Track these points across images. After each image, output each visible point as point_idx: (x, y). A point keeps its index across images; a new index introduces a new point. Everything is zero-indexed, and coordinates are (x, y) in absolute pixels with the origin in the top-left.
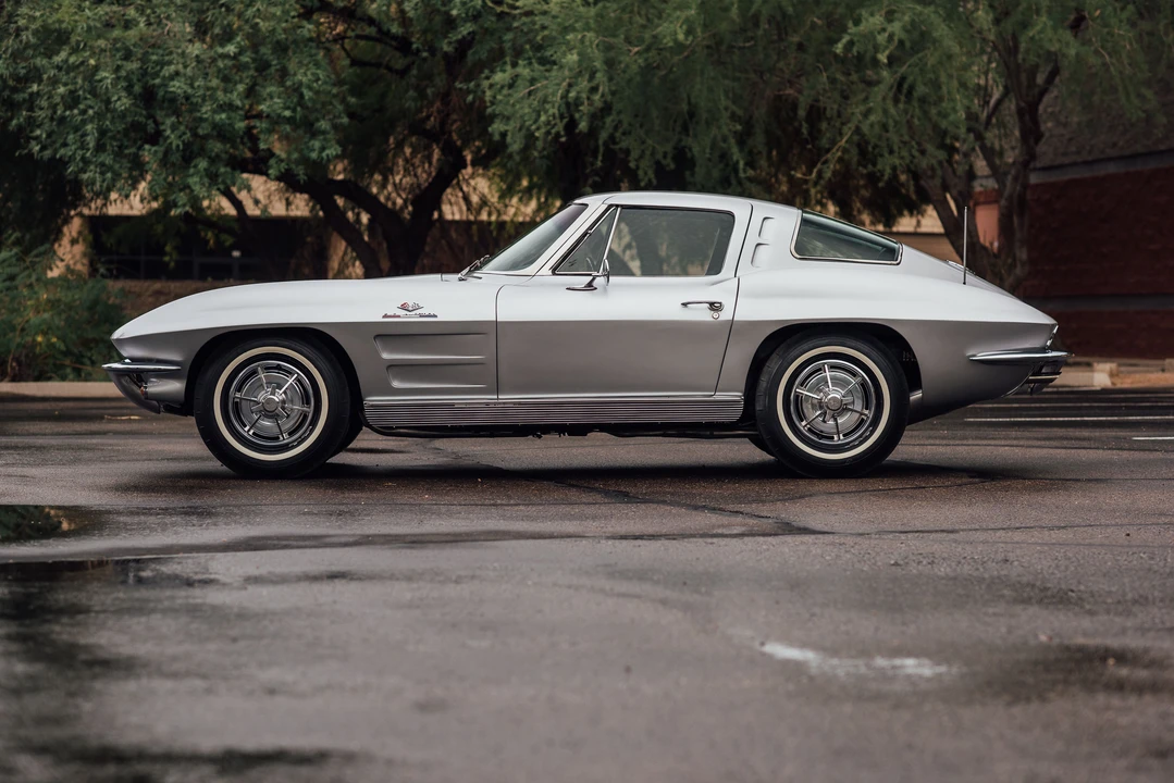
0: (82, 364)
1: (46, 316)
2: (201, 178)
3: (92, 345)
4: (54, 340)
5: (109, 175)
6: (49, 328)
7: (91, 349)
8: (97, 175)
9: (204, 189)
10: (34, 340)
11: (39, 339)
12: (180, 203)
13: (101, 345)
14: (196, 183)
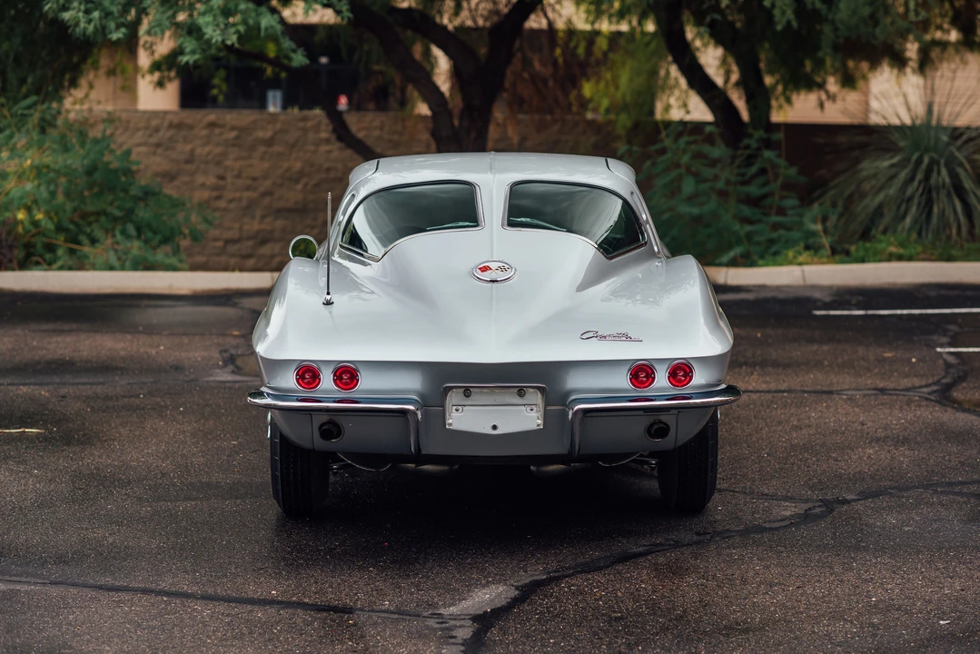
0: (79, 243)
1: (29, 186)
2: (215, 16)
3: (92, 219)
4: (40, 216)
5: (96, 14)
6: (35, 201)
7: (90, 224)
8: (81, 14)
9: (218, 32)
10: (15, 218)
11: (21, 216)
12: (188, 50)
13: (103, 219)
14: (208, 24)
